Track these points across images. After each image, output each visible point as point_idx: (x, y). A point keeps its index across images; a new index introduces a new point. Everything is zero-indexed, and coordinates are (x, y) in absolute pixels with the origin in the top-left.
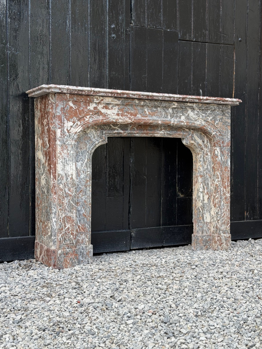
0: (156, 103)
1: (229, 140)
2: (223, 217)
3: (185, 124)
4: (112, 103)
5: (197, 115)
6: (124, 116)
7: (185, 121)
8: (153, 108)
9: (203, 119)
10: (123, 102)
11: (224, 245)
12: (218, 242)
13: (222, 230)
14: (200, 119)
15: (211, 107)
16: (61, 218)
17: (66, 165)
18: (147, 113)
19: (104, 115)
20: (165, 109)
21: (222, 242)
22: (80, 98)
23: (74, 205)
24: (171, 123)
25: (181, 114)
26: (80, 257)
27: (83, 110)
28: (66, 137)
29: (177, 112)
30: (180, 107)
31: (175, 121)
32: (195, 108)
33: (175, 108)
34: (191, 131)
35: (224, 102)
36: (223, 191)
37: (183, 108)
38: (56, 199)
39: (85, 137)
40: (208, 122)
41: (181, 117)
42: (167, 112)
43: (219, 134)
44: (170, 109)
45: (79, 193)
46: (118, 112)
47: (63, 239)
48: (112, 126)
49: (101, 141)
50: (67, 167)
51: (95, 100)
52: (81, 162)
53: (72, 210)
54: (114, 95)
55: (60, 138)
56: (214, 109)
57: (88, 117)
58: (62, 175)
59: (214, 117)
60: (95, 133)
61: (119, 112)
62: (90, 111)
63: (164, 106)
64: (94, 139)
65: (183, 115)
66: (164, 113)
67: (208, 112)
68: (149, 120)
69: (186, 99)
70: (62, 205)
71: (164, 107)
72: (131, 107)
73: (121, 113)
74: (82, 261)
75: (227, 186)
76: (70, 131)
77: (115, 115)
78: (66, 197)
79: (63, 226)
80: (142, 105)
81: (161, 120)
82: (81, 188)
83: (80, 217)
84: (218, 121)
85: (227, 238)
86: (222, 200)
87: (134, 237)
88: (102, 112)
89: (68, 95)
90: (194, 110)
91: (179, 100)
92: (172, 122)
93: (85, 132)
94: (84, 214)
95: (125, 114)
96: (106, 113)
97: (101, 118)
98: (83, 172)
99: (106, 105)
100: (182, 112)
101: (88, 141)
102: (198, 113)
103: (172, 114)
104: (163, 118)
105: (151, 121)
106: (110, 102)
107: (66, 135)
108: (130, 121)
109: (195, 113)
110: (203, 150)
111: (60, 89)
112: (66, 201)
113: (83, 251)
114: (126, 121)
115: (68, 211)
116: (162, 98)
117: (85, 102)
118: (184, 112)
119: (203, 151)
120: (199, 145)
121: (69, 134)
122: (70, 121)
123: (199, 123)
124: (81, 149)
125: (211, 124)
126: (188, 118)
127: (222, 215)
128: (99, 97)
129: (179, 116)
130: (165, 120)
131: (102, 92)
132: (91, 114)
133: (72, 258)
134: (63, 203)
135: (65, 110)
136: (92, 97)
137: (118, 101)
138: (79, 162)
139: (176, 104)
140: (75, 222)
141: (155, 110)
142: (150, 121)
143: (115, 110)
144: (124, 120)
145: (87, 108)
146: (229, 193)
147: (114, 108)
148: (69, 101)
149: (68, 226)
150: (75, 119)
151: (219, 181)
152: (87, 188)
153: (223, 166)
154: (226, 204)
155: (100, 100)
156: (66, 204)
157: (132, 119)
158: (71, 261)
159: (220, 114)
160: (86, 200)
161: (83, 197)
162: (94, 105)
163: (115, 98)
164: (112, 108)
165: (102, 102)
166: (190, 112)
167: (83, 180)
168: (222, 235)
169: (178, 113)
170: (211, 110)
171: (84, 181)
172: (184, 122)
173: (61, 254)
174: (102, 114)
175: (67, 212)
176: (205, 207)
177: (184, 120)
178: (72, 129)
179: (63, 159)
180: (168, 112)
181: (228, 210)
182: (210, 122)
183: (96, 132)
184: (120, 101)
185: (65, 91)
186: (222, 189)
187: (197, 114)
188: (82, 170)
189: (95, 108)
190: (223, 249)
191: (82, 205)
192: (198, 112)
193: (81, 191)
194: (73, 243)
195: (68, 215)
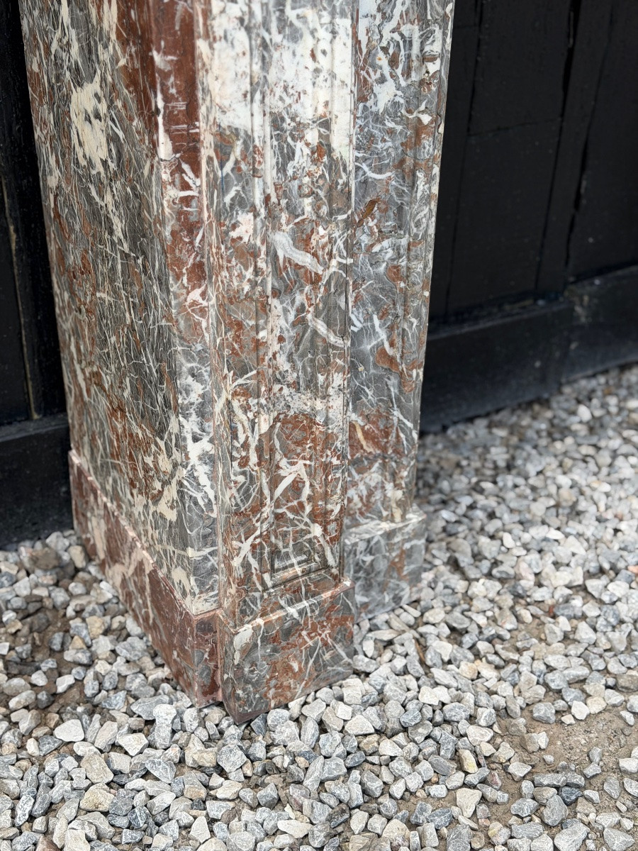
16: (245, 446)
23: (333, 339)
38: (203, 312)
45: (360, 223)
47: (260, 559)
50: (287, 55)
53: (321, 378)
58: (249, 139)
70: (253, 363)
78: (276, 293)
79: (261, 492)
94: (383, 352)
98: (393, 62)
112: (282, 322)
113: (369, 559)
115: (296, 385)
133: (320, 643)
134: (257, 343)
149: (290, 472)
152: (413, 186)
156: (281, 339)
158: (311, 661)
160: (403, 262)
161: (386, 243)
167: (390, 125)
171: (391, 132)
173: (256, 645)
175: (286, 391)
188: (385, 50)
191: (375, 301)
193: (373, 203)
194: (325, 566)
195: (291, 413)
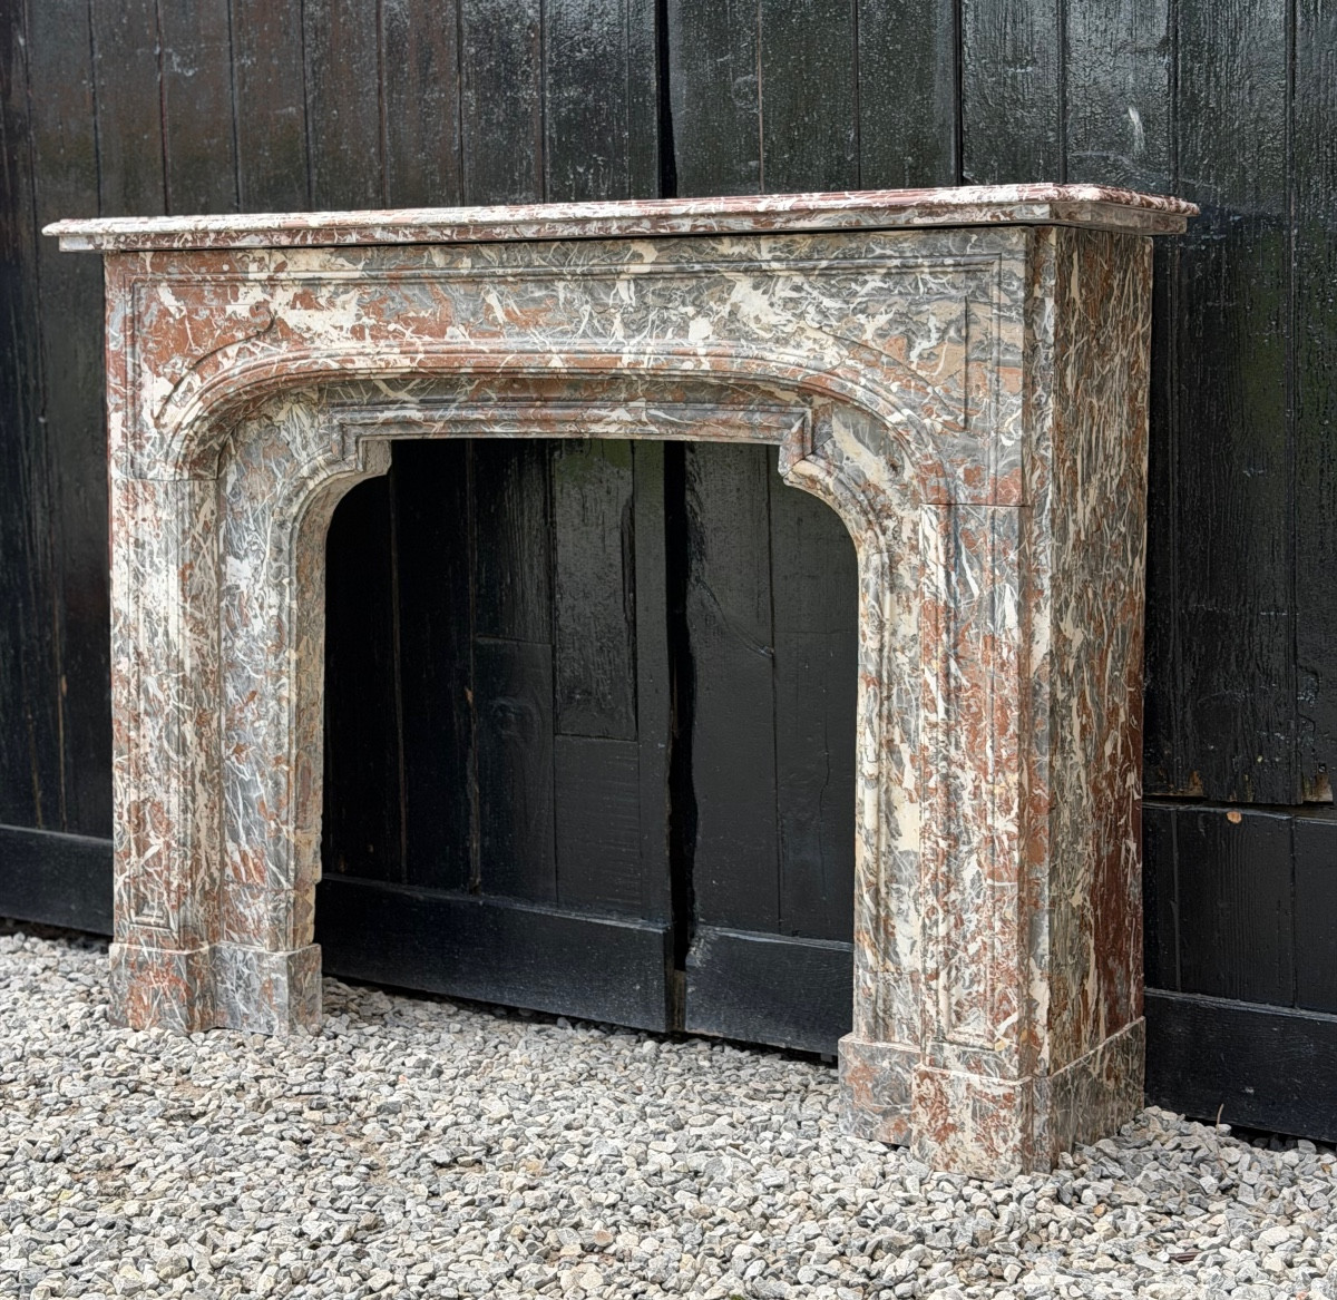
0: (534, 256)
1: (1012, 464)
2: (976, 959)
3: (706, 366)
4: (323, 275)
5: (791, 305)
6: (387, 338)
7: (702, 351)
8: (530, 286)
9: (827, 329)
10: (374, 266)
11: (967, 1142)
12: (919, 1109)
13: (959, 1044)
14: (810, 333)
15: (878, 251)
16: (121, 805)
17: (149, 571)
18: (500, 314)
19: (298, 338)
20: (595, 284)
21: (950, 1120)
22: (193, 267)
23: (171, 753)
24: (619, 365)
25: (691, 310)
26: (237, 996)
27: (208, 322)
28: (148, 447)
29: (666, 298)
30: (671, 268)
31: (644, 353)
32: (765, 266)
33: (650, 277)
34: (811, 402)
35: (930, 214)
36: (976, 793)
37: (695, 275)
39: (270, 442)
40: (864, 346)
41: (692, 323)
42: (606, 300)
43: (945, 424)
44: (626, 283)
45: (246, 704)
46: (359, 317)
47: (129, 897)
48: (383, 386)
49: (323, 463)
51: (253, 267)
52: (251, 558)
53: (165, 778)
54: (304, 237)
55: (119, 454)
56: (897, 262)
57: (232, 351)
58: (127, 617)
59: (906, 315)
60: (306, 422)
61: (365, 319)
62: (235, 322)
63: (579, 270)
64: (304, 454)
65: (701, 310)
66: (588, 307)
67: (866, 282)
68: (499, 352)
69: (674, 222)
70: (126, 750)
71: (583, 275)
72: (417, 292)
73: (373, 322)
74: (246, 1016)
75: (997, 763)
76: (162, 421)
77: (343, 333)
78: (146, 713)
80: (465, 272)
81: (566, 348)
82: (254, 680)
83: (247, 814)
84: (935, 335)
85: (991, 1105)
86: (970, 852)
87: (697, 971)
88: (291, 325)
89: (148, 257)
90: (771, 277)
91: (636, 229)
92: (626, 359)
93: (270, 418)
94: (263, 803)
95: (392, 327)
96: (304, 327)
97: (284, 350)
98: (261, 607)
99: (306, 288)
100: (696, 298)
101: (278, 464)
102: (795, 295)
103: (637, 310)
104: (585, 335)
105: (509, 358)
106: (317, 275)
107: (148, 439)
108: (407, 362)
109: (774, 299)
110: (889, 517)
111: (90, 237)
112: (151, 733)
113: (247, 971)
114: (388, 363)
116: (535, 228)
117: (219, 284)
118: (705, 298)
119: (890, 524)
120: (867, 486)
121: (161, 433)
122: (159, 375)
123: (792, 360)
124: (252, 498)
125: (884, 359)
126: (731, 326)
127: (973, 948)
128: (270, 254)
129: (674, 318)
130: (588, 348)
131: (249, 232)
132: (240, 335)
133: (161, 991)
134: (129, 739)
135: (144, 326)
136: (240, 255)
137: (351, 266)
138: (246, 561)
139: (649, 252)
140: (175, 831)
141: (538, 294)
142: (503, 359)
143: (347, 311)
144: (377, 358)
145: (224, 311)
146: (1008, 811)
147: (338, 301)
148: (155, 283)
149: (156, 843)
150: (179, 365)
151: (934, 726)
153: (973, 632)
154: (990, 881)
155: (272, 266)
156: (151, 745)
157: (417, 352)
158: (155, 1003)
159: (953, 292)
162: (257, 294)
163: (340, 248)
164: (331, 303)
165: (282, 276)
166: (745, 295)
167: (261, 645)
168: (952, 1074)
169: (670, 301)
170: (884, 271)
171: (262, 649)
172: (695, 355)
173: (120, 963)
174: (288, 333)
175: (154, 782)
176: (905, 874)
177: (701, 343)
178: (171, 408)
179: (132, 547)
180: (611, 302)
181: (1004, 921)
182: (871, 344)
183: (313, 417)
184: (360, 266)
185: (108, 242)
186: (967, 778)
187: (791, 299)
188: (257, 599)
189: (257, 308)
190: (959, 1164)
191: (257, 763)
192: (798, 289)
193: (254, 693)
194: (168, 926)
195: (157, 800)
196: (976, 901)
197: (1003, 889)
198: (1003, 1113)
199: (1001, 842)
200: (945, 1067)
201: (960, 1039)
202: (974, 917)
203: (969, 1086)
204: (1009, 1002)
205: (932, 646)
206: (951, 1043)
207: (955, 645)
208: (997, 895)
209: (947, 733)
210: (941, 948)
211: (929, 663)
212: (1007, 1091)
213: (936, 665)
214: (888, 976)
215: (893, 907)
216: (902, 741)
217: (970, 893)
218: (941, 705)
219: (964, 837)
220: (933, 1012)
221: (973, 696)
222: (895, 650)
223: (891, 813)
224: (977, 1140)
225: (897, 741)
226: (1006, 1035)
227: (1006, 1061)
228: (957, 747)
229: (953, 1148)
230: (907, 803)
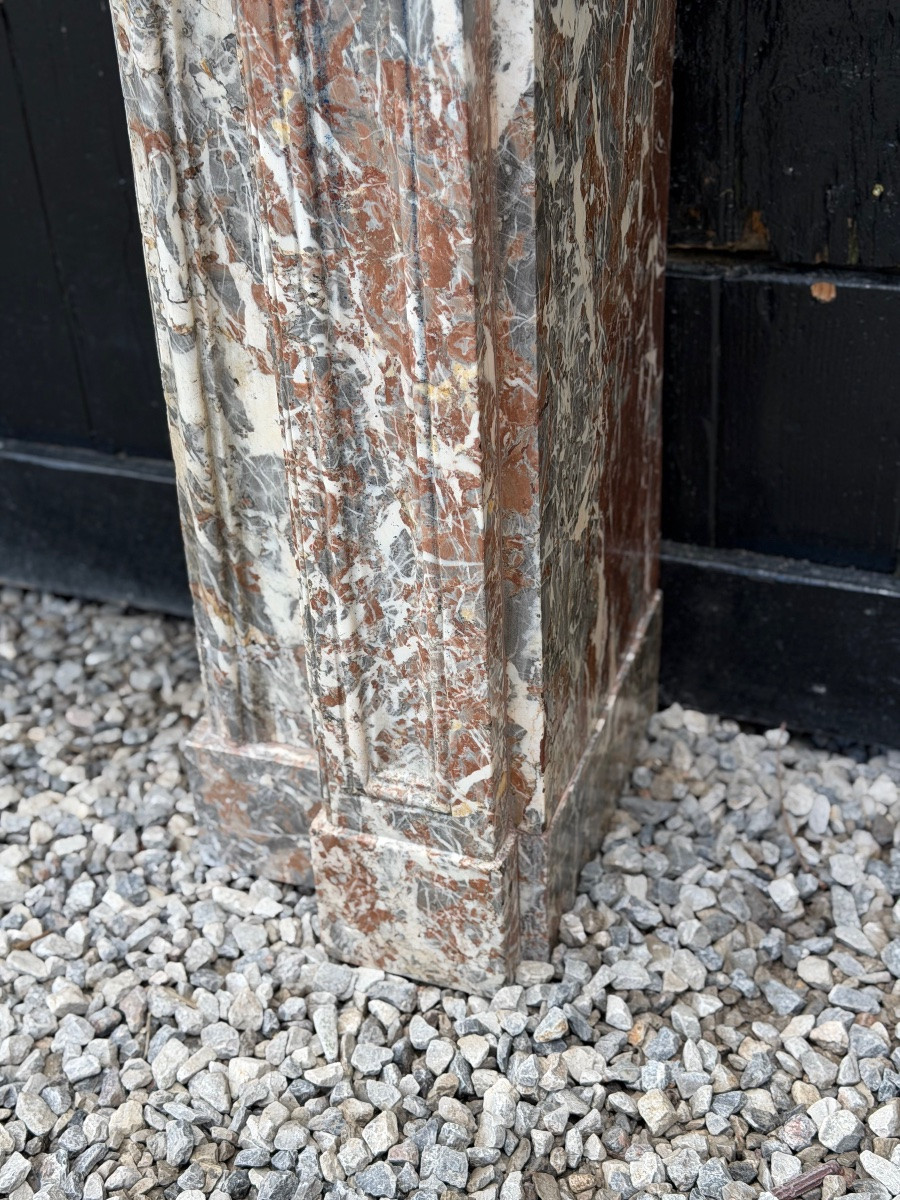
2: (408, 671)
11: (412, 937)
13: (388, 801)
21: (380, 905)
36: (390, 391)
75: (431, 342)
85: (450, 894)
86: (386, 498)
127: (402, 654)
146: (460, 434)
151: (292, 262)
153: (359, 49)
154: (427, 557)
168: (379, 842)
181: (460, 625)
186: (370, 361)
196: (404, 580)
197: (454, 571)
198: (470, 905)
199: (447, 491)
200: (366, 830)
201: (390, 791)
202: (402, 606)
203: (409, 865)
204: (476, 749)
205: (269, 87)
206: (375, 798)
207: (321, 82)
208: (445, 582)
209: (321, 278)
210: (343, 657)
211: (266, 124)
212: (476, 877)
213: (282, 129)
214: (256, 651)
215: (252, 543)
216: (233, 258)
217: (391, 567)
218: (302, 219)
219: (373, 471)
220: (338, 751)
221: (370, 195)
222: (194, 69)
223: (229, 390)
224: (428, 935)
225: (223, 257)
226: (470, 796)
227: (473, 832)
228: (345, 300)
229: (389, 942)
230: (257, 374)
